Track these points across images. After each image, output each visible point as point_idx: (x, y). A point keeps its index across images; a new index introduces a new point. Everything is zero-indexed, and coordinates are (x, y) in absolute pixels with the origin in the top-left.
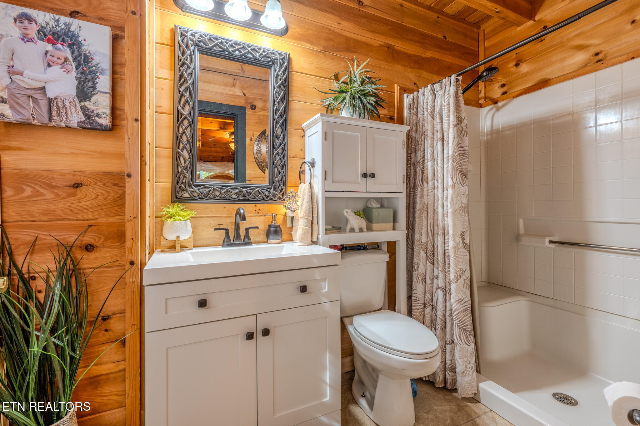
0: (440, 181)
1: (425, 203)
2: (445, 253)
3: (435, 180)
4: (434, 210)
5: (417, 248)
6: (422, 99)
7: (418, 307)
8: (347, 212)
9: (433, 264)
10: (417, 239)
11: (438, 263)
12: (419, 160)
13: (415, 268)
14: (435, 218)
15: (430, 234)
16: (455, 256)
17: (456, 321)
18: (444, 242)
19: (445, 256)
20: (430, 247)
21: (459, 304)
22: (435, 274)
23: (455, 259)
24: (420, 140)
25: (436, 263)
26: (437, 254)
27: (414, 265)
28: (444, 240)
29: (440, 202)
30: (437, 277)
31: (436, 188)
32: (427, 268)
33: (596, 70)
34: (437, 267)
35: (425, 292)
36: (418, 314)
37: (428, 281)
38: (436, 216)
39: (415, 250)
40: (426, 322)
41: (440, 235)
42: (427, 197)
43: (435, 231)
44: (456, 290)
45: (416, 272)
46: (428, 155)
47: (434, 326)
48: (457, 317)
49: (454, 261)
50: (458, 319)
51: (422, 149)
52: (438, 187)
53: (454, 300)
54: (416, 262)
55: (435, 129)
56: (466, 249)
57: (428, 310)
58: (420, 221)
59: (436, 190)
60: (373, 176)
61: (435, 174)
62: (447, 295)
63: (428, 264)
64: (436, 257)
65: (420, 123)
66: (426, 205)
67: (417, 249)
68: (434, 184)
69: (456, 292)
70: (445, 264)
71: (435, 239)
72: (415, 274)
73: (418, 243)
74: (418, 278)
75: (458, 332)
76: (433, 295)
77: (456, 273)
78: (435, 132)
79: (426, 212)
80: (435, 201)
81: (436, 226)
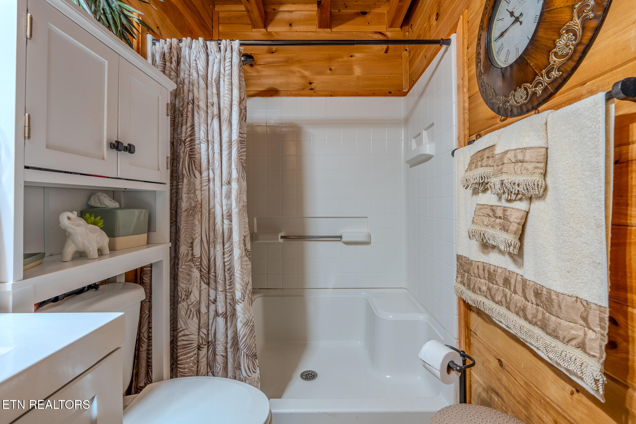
0: (218, 172)
1: (198, 201)
2: (225, 266)
3: (210, 170)
4: (209, 211)
5: (183, 267)
6: (187, 52)
7: (192, 354)
8: (69, 218)
9: (208, 284)
10: (184, 254)
11: (216, 282)
12: (183, 139)
13: (181, 297)
14: (211, 222)
15: (205, 244)
16: (241, 268)
17: (245, 350)
18: (224, 252)
19: (225, 271)
20: (205, 262)
21: (246, 327)
22: (212, 298)
23: (242, 271)
24: (185, 110)
25: (213, 283)
26: (215, 270)
27: (180, 294)
28: (224, 249)
29: (218, 200)
30: (215, 301)
31: (211, 180)
32: (202, 292)
33: (311, 96)
34: (213, 287)
35: (199, 327)
36: (191, 364)
37: (203, 310)
38: (212, 218)
39: (180, 270)
40: (201, 370)
41: (220, 243)
42: (200, 193)
43: (211, 238)
44: (244, 310)
45: (184, 304)
46: (200, 134)
47: (211, 369)
48: (245, 344)
49: (241, 275)
50: (247, 346)
51: (189, 124)
52: (214, 179)
53: (242, 324)
54: (183, 288)
55: (209, 100)
56: (247, 257)
57: (203, 352)
58: (187, 226)
59: (211, 183)
60: (130, 149)
61: (210, 161)
62: (228, 321)
63: (204, 286)
64: (213, 274)
65: (185, 86)
66: (199, 204)
67: (183, 269)
68: (209, 175)
69: (243, 314)
70: (225, 281)
71: (212, 249)
72: (183, 306)
73: (186, 258)
74: (191, 311)
75: (247, 363)
76: (208, 327)
77: (243, 289)
78: (209, 104)
79: (200, 214)
80: (211, 198)
81: (213, 232)
